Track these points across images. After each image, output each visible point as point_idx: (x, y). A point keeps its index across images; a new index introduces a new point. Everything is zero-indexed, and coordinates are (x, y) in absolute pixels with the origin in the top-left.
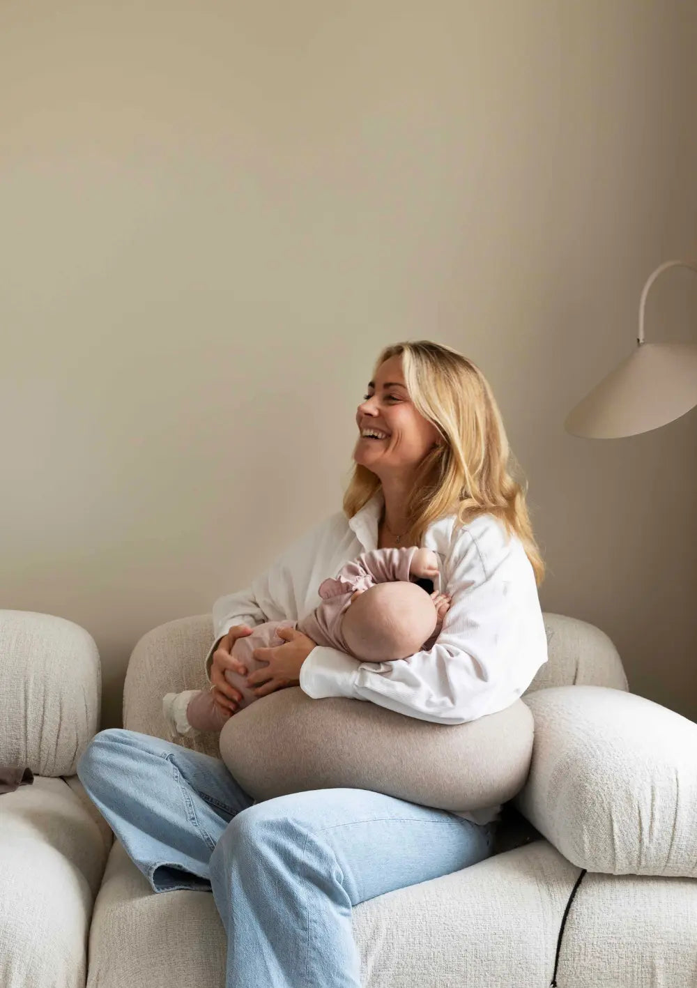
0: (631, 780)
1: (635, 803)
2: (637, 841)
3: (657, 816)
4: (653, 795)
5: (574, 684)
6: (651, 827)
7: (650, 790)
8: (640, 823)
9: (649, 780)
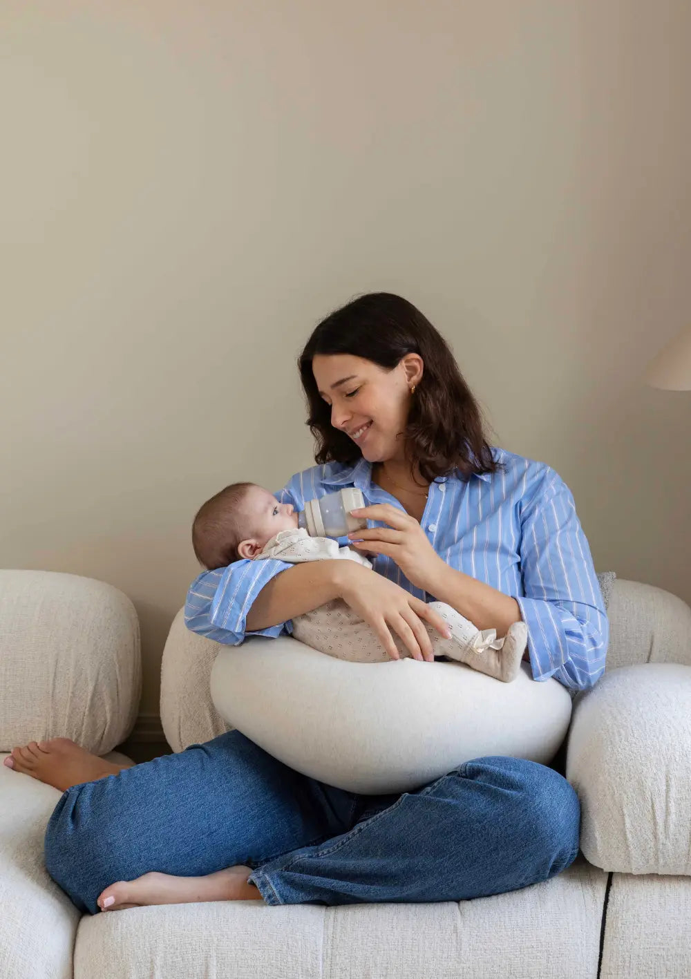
0: (645, 769)
1: (648, 795)
2: (651, 837)
3: (673, 809)
4: (668, 786)
5: (648, 661)
6: (666, 822)
7: (664, 781)
8: (654, 818)
9: (664, 769)
